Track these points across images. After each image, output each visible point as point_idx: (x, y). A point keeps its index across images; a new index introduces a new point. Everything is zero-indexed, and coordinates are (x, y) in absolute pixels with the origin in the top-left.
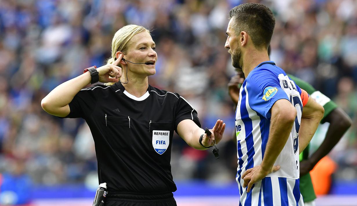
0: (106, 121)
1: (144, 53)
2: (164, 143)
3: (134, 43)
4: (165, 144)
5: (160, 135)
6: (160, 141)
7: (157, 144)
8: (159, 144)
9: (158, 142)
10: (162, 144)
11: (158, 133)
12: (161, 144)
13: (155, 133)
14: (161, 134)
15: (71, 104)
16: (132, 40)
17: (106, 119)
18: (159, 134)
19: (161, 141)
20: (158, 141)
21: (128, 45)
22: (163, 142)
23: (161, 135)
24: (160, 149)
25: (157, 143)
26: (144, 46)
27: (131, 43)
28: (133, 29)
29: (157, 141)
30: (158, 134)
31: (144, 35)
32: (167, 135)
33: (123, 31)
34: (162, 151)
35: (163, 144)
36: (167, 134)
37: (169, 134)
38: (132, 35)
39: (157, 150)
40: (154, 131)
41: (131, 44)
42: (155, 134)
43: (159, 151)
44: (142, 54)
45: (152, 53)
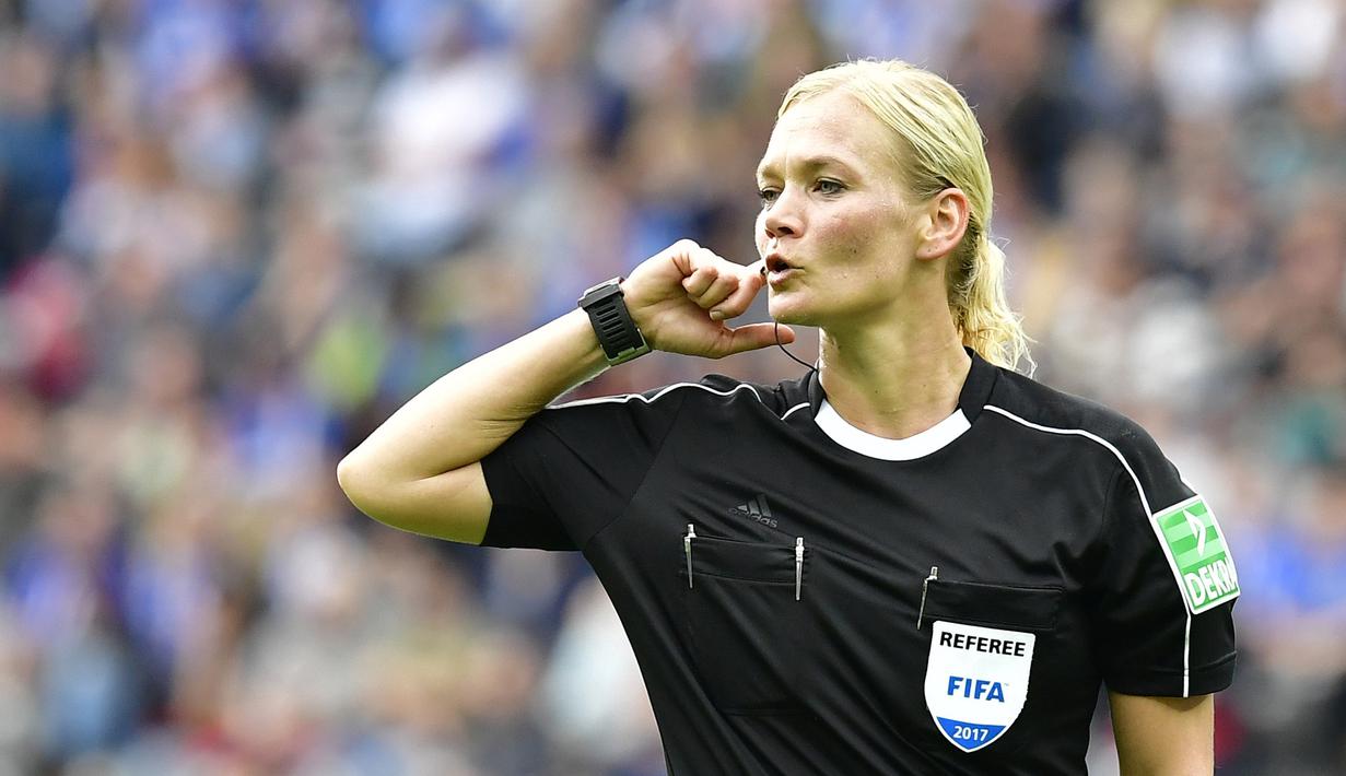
0: (689, 560)
2: (997, 693)
4: (1001, 699)
5: (973, 648)
6: (969, 682)
7: (950, 692)
8: (967, 694)
9: (962, 685)
10: (984, 696)
11: (965, 639)
12: (977, 696)
13: (945, 638)
14: (980, 644)
15: (494, 463)
17: (688, 549)
18: (969, 643)
19: (979, 683)
20: (961, 679)
22: (988, 688)
23: (979, 649)
24: (964, 725)
25: (952, 689)
29: (953, 679)
30: (964, 645)
32: (1016, 654)
34: (980, 734)
35: (989, 698)
36: (1017, 649)
37: (1028, 651)
39: (951, 725)
40: (940, 627)
42: (943, 639)
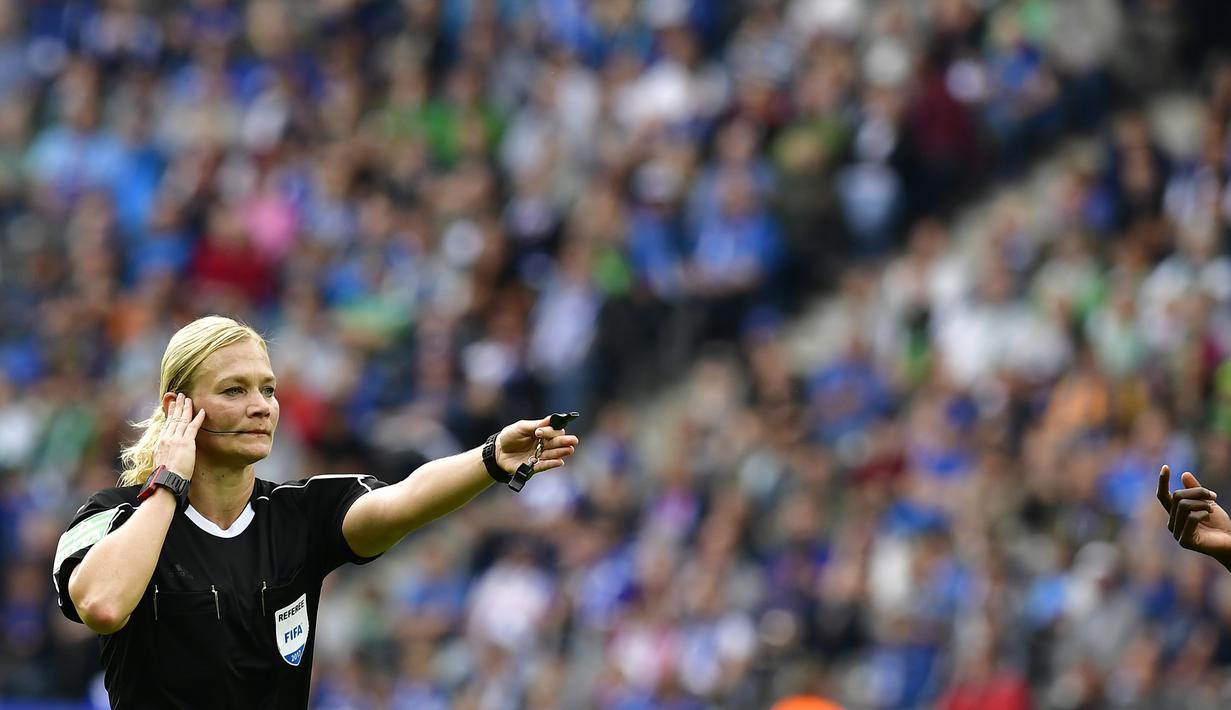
1: (235, 405)
3: (211, 374)
9: (287, 636)
16: (207, 366)
21: (194, 379)
25: (286, 640)
26: (236, 385)
27: (201, 373)
28: (213, 332)
31: (241, 354)
33: (188, 334)
34: (298, 654)
38: (208, 350)
39: (289, 656)
41: (202, 376)
43: (294, 658)
44: (227, 411)
45: (257, 406)
